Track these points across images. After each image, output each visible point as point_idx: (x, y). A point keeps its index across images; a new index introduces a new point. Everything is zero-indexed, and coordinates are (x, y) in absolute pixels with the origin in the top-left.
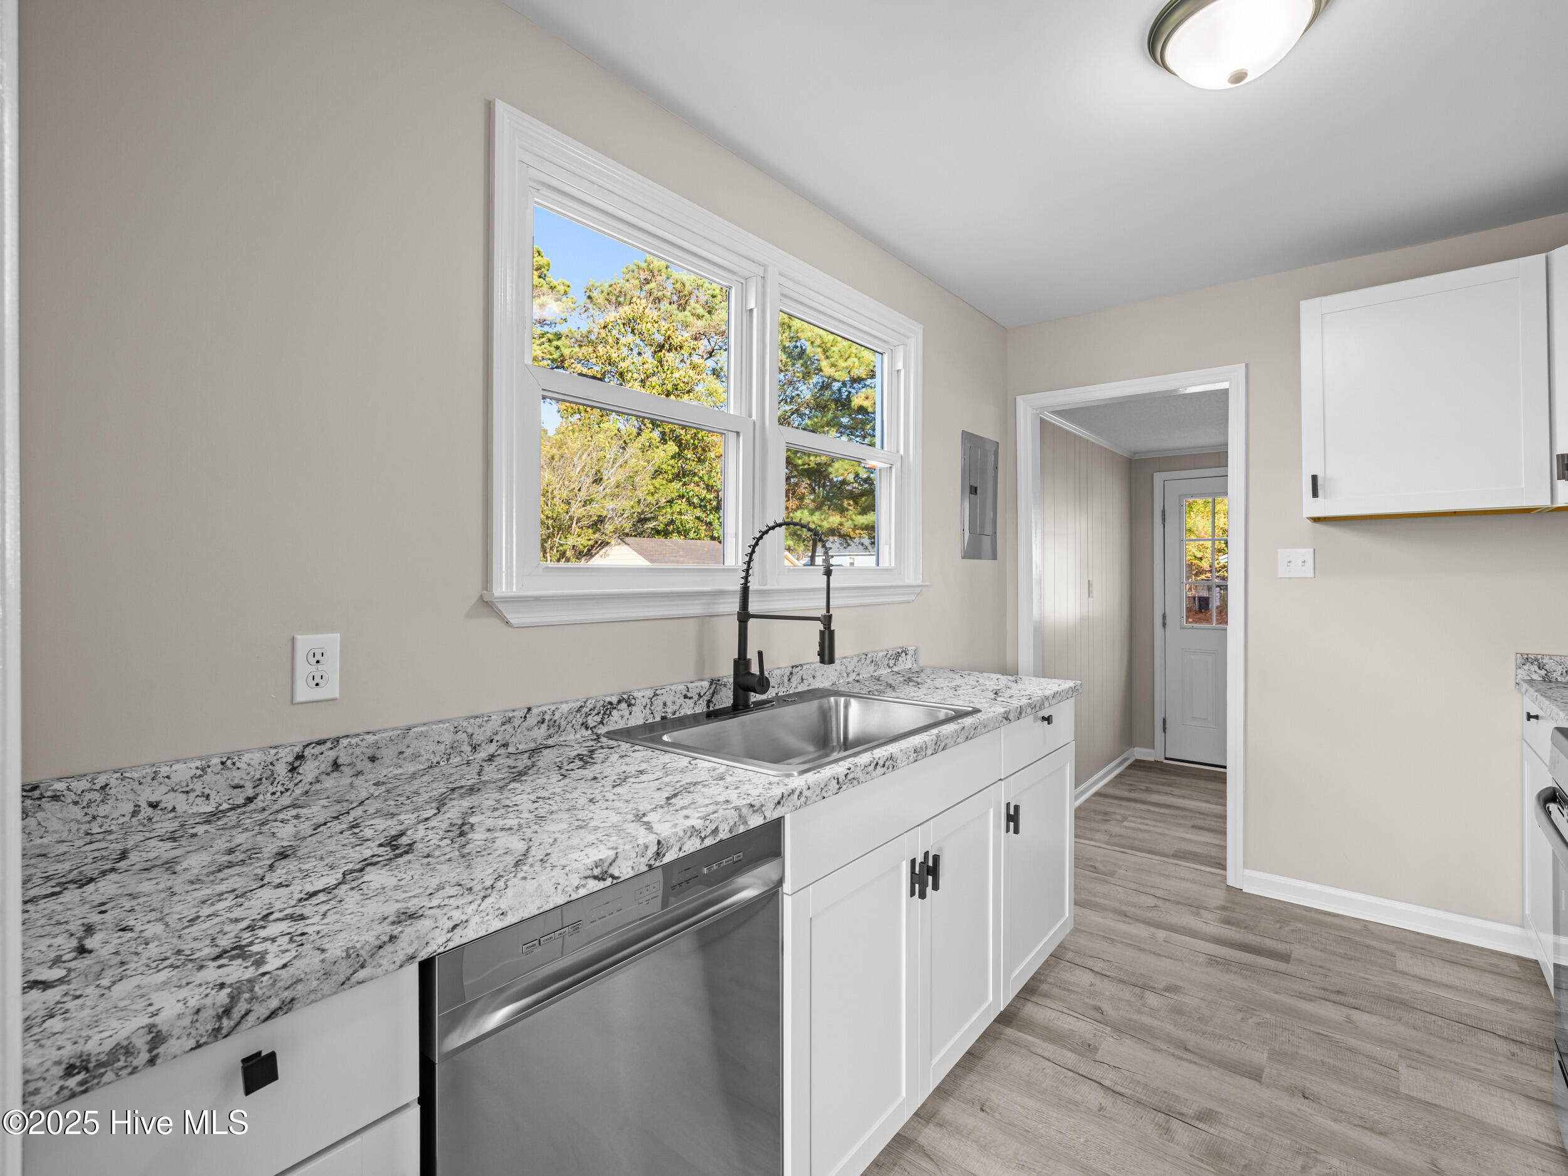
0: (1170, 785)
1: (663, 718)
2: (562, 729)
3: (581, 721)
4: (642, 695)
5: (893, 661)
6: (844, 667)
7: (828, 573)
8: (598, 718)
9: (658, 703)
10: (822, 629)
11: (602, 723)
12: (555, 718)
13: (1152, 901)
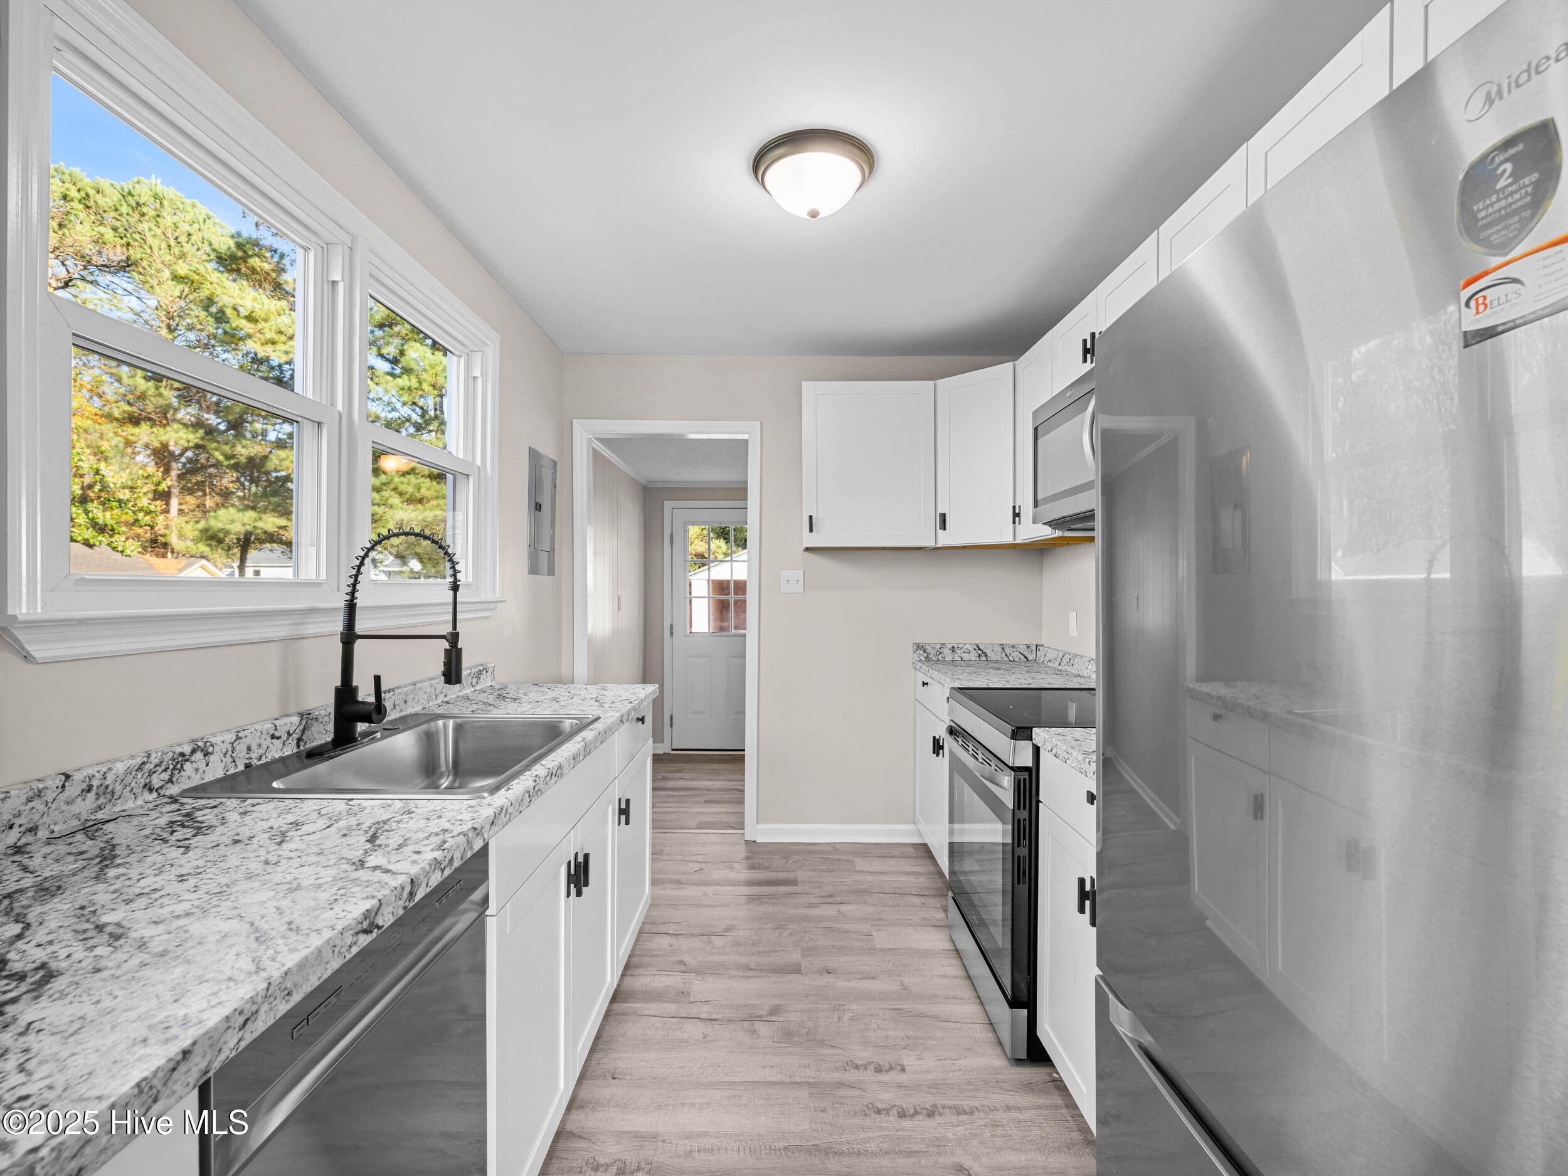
0: (680, 771)
1: (248, 766)
2: (116, 797)
3: (143, 781)
4: (221, 741)
5: (476, 680)
6: (433, 689)
7: (455, 587)
8: (165, 776)
9: (241, 747)
10: (448, 647)
11: (170, 781)
12: (107, 783)
13: (696, 866)
